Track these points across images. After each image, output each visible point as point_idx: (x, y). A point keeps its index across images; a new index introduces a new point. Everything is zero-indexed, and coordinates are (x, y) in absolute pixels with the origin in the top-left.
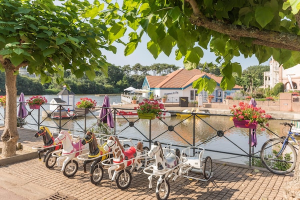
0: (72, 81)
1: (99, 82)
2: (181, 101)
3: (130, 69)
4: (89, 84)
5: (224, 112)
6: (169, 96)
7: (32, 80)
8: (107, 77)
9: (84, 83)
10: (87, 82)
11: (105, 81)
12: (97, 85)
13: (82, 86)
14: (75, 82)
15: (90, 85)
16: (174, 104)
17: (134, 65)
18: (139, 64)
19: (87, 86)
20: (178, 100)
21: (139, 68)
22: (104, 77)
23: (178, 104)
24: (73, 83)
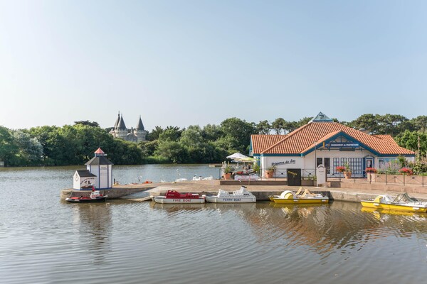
0: (182, 145)
1: (221, 146)
2: (289, 176)
3: (269, 127)
4: (204, 148)
5: (357, 196)
6: (278, 167)
7: (127, 145)
8: (233, 139)
9: (198, 148)
10: (202, 146)
11: (230, 145)
12: (217, 151)
13: (195, 152)
14: (186, 147)
15: (206, 150)
16: (277, 180)
17: (274, 121)
18: (281, 119)
19: (203, 151)
20: (285, 174)
21: (282, 124)
22: (229, 139)
23: (286, 180)
24: (183, 148)
